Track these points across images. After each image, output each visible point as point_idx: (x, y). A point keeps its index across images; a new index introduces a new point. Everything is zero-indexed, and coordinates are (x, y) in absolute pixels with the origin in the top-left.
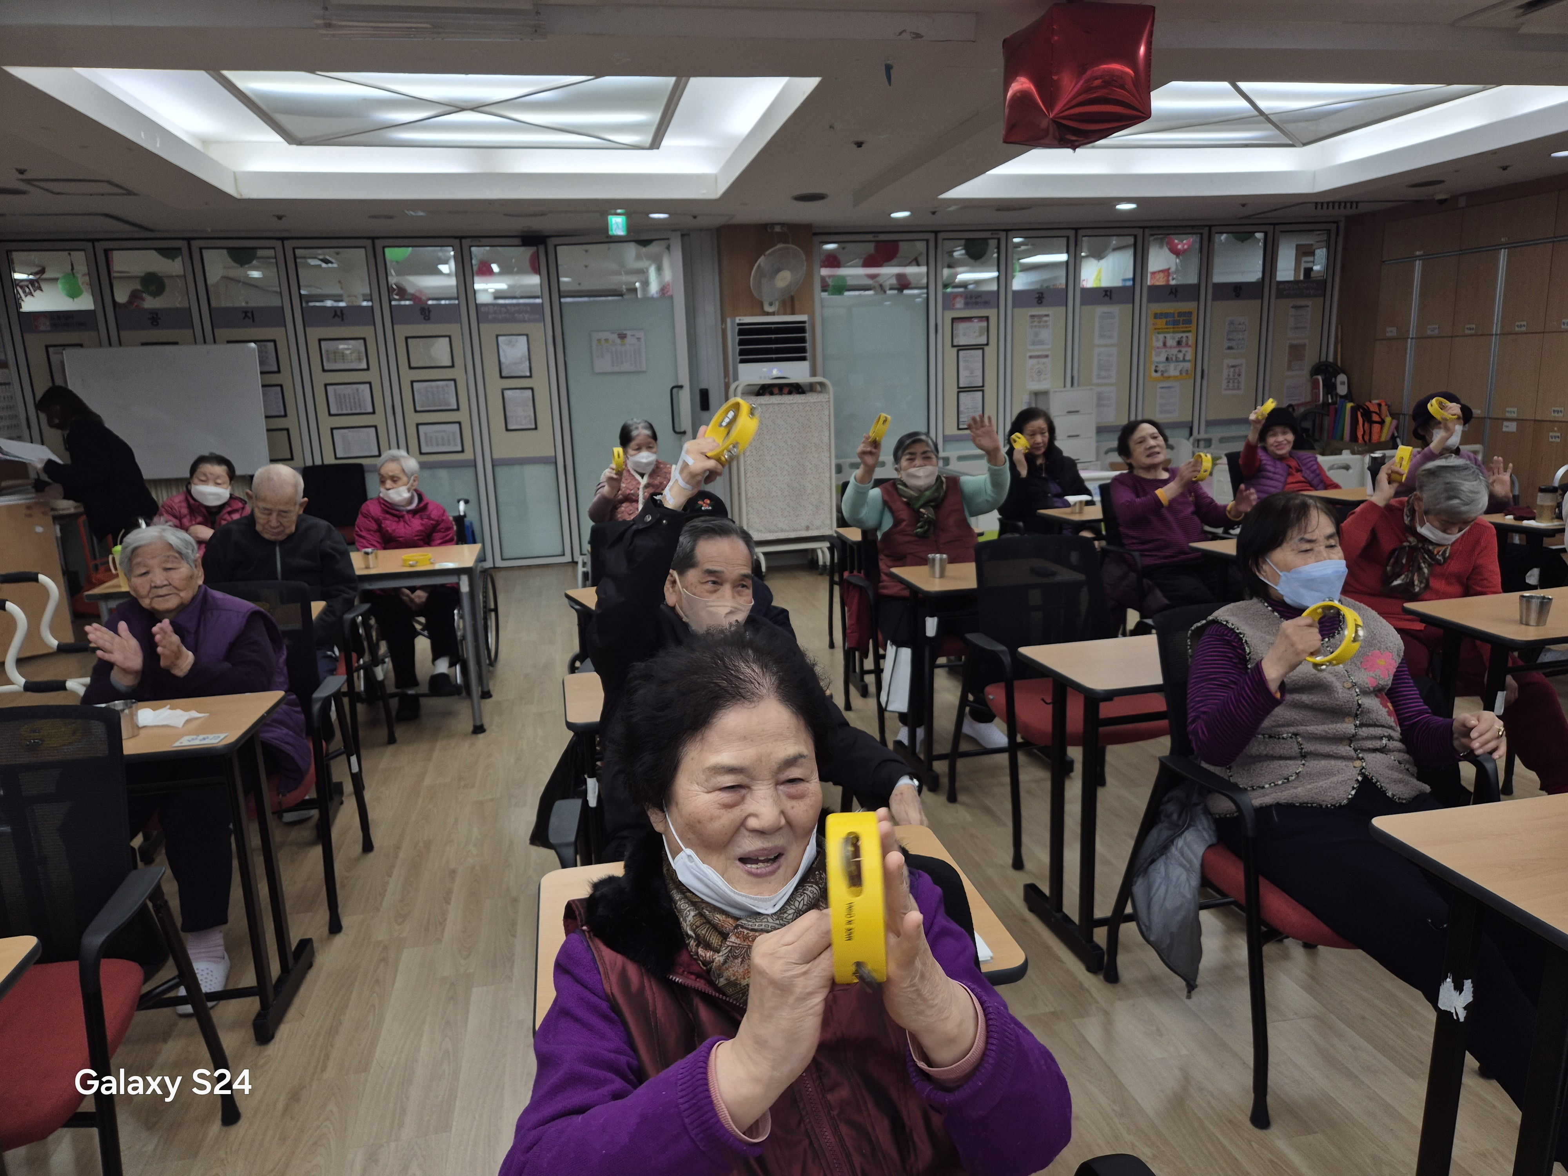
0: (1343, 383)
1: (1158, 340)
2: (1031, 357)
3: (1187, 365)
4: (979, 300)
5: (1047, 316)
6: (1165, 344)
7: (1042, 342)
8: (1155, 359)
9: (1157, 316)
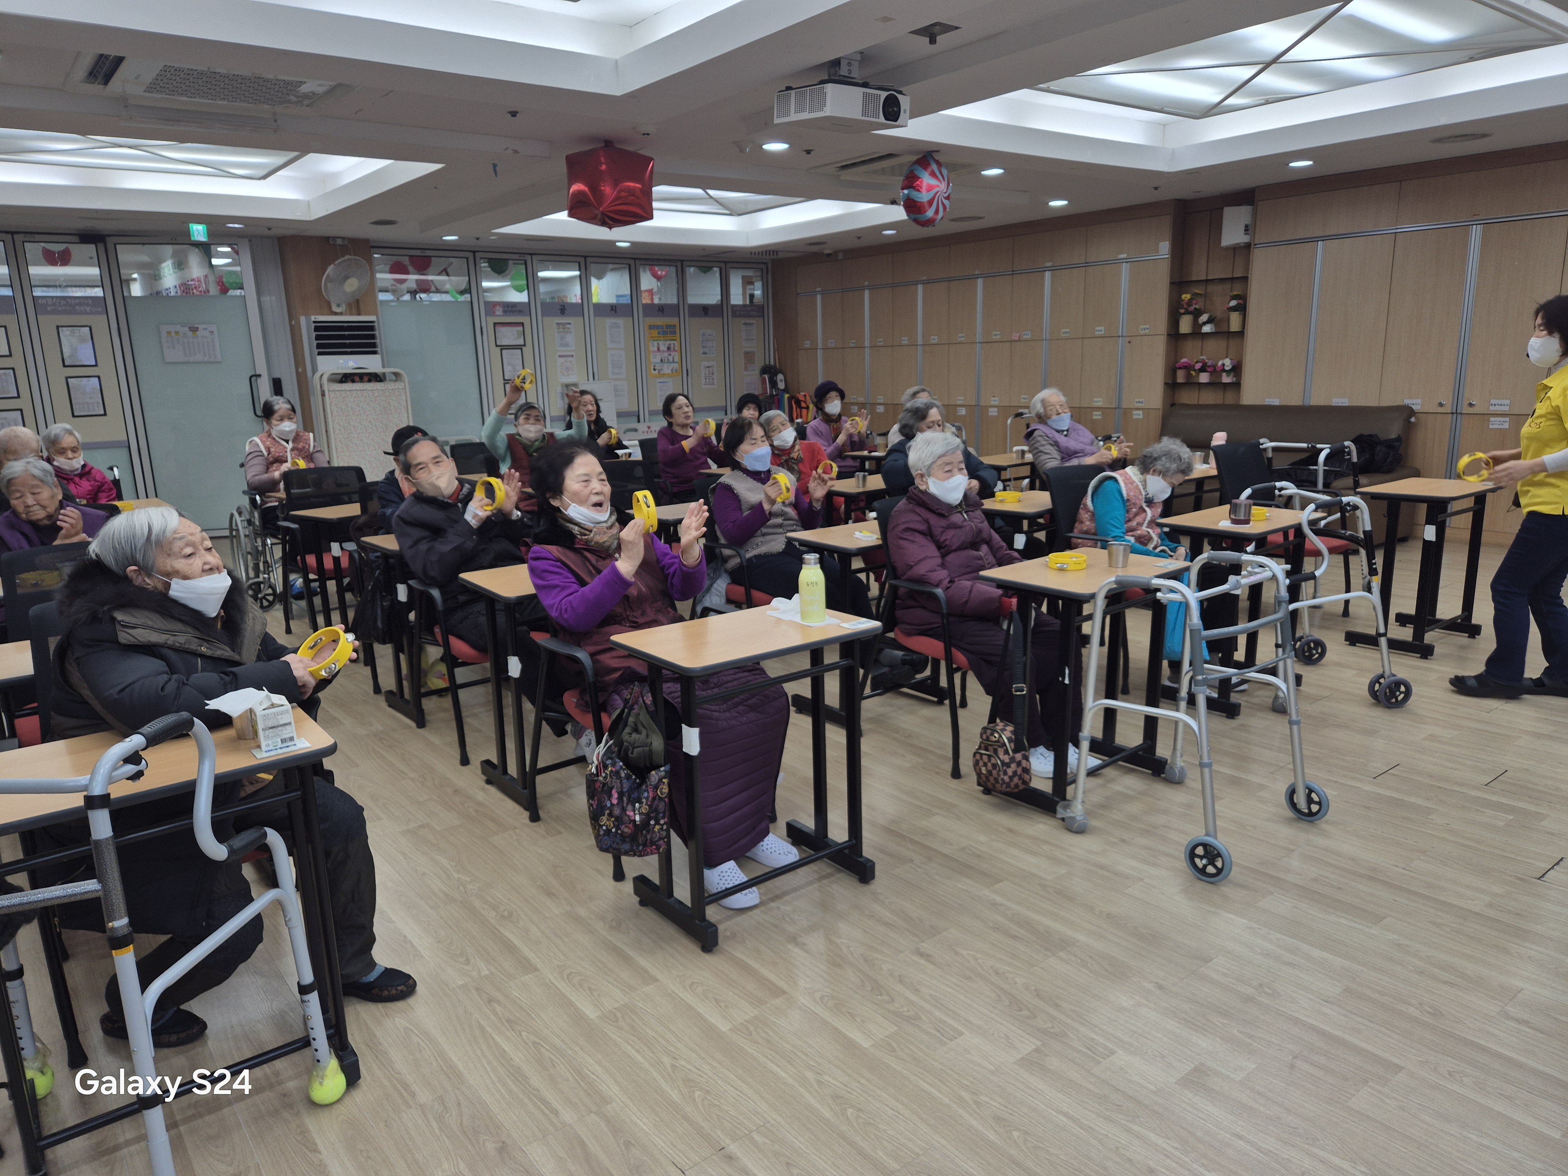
0: (781, 381)
1: (653, 346)
2: (560, 356)
3: (676, 366)
4: (514, 309)
5: (570, 324)
6: (659, 349)
7: (567, 345)
8: (653, 360)
9: (651, 327)
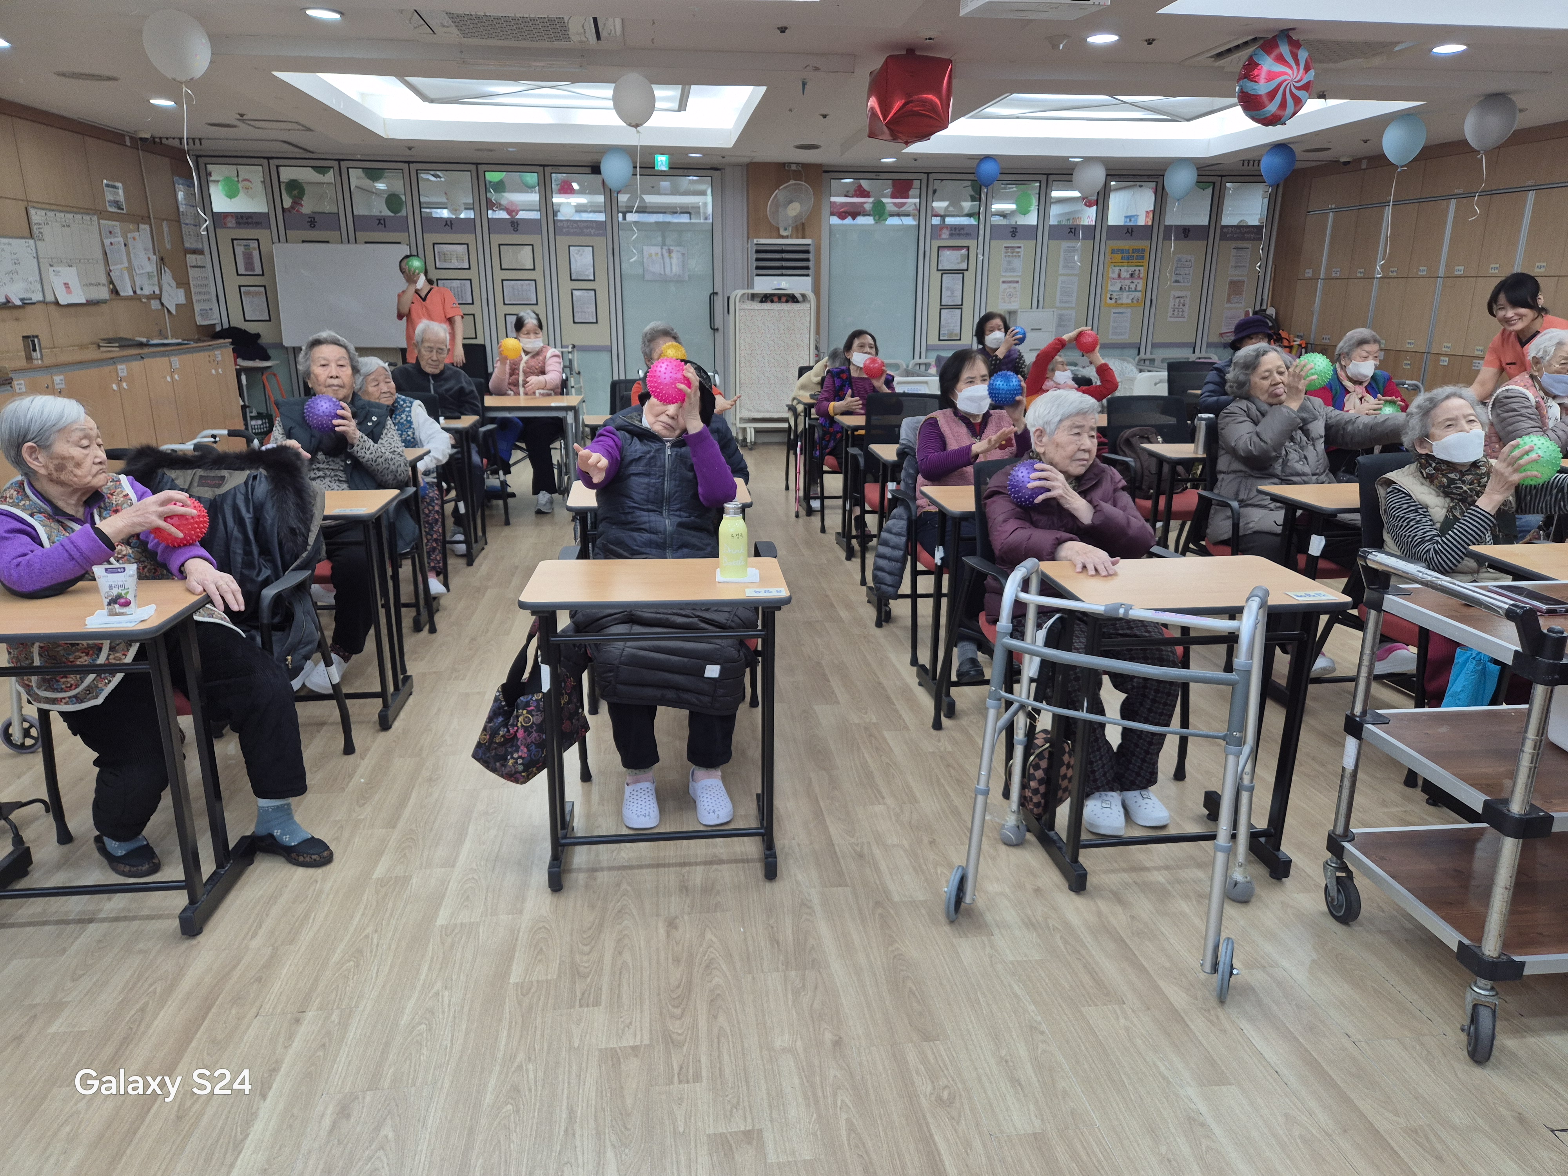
1: (1113, 273)
2: (1003, 282)
3: (1139, 295)
4: (962, 232)
5: (1020, 247)
6: (1119, 276)
7: (1013, 270)
8: (1110, 288)
9: (1113, 251)
